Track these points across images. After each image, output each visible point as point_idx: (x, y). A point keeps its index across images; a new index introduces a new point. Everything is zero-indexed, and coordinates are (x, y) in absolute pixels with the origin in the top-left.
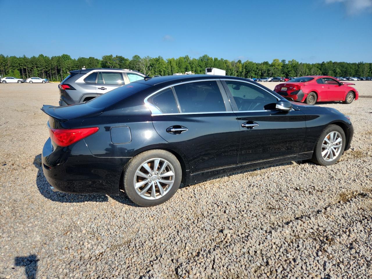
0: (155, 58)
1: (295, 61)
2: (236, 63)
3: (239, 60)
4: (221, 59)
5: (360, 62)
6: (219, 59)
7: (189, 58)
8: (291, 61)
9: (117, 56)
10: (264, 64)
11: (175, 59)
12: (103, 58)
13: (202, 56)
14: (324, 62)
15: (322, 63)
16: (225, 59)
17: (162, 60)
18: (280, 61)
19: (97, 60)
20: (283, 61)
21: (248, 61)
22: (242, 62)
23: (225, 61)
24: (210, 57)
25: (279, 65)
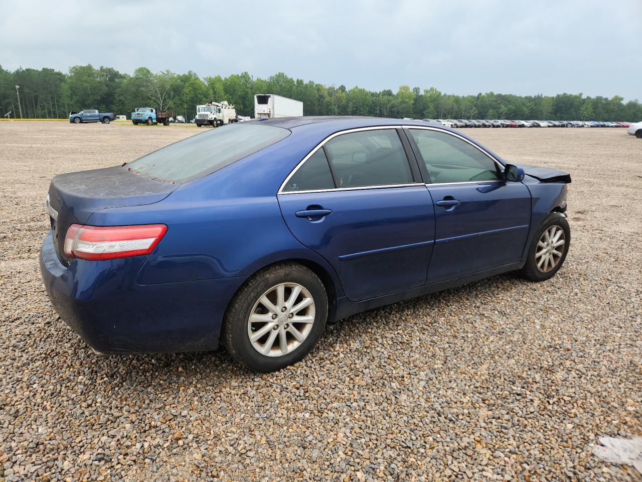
0: (181, 75)
1: (436, 89)
2: (337, 91)
3: (342, 86)
4: (310, 82)
5: (536, 95)
6: (306, 82)
7: (249, 78)
8: (429, 89)
9: (102, 68)
10: (384, 95)
11: (223, 79)
12: (71, 71)
13: (273, 75)
14: (480, 94)
15: (478, 95)
16: (316, 83)
17: (197, 79)
18: (411, 90)
19: (59, 74)
20: (417, 90)
21: (357, 87)
22: (347, 90)
23: (316, 85)
24: (289, 77)
25: (409, 97)
